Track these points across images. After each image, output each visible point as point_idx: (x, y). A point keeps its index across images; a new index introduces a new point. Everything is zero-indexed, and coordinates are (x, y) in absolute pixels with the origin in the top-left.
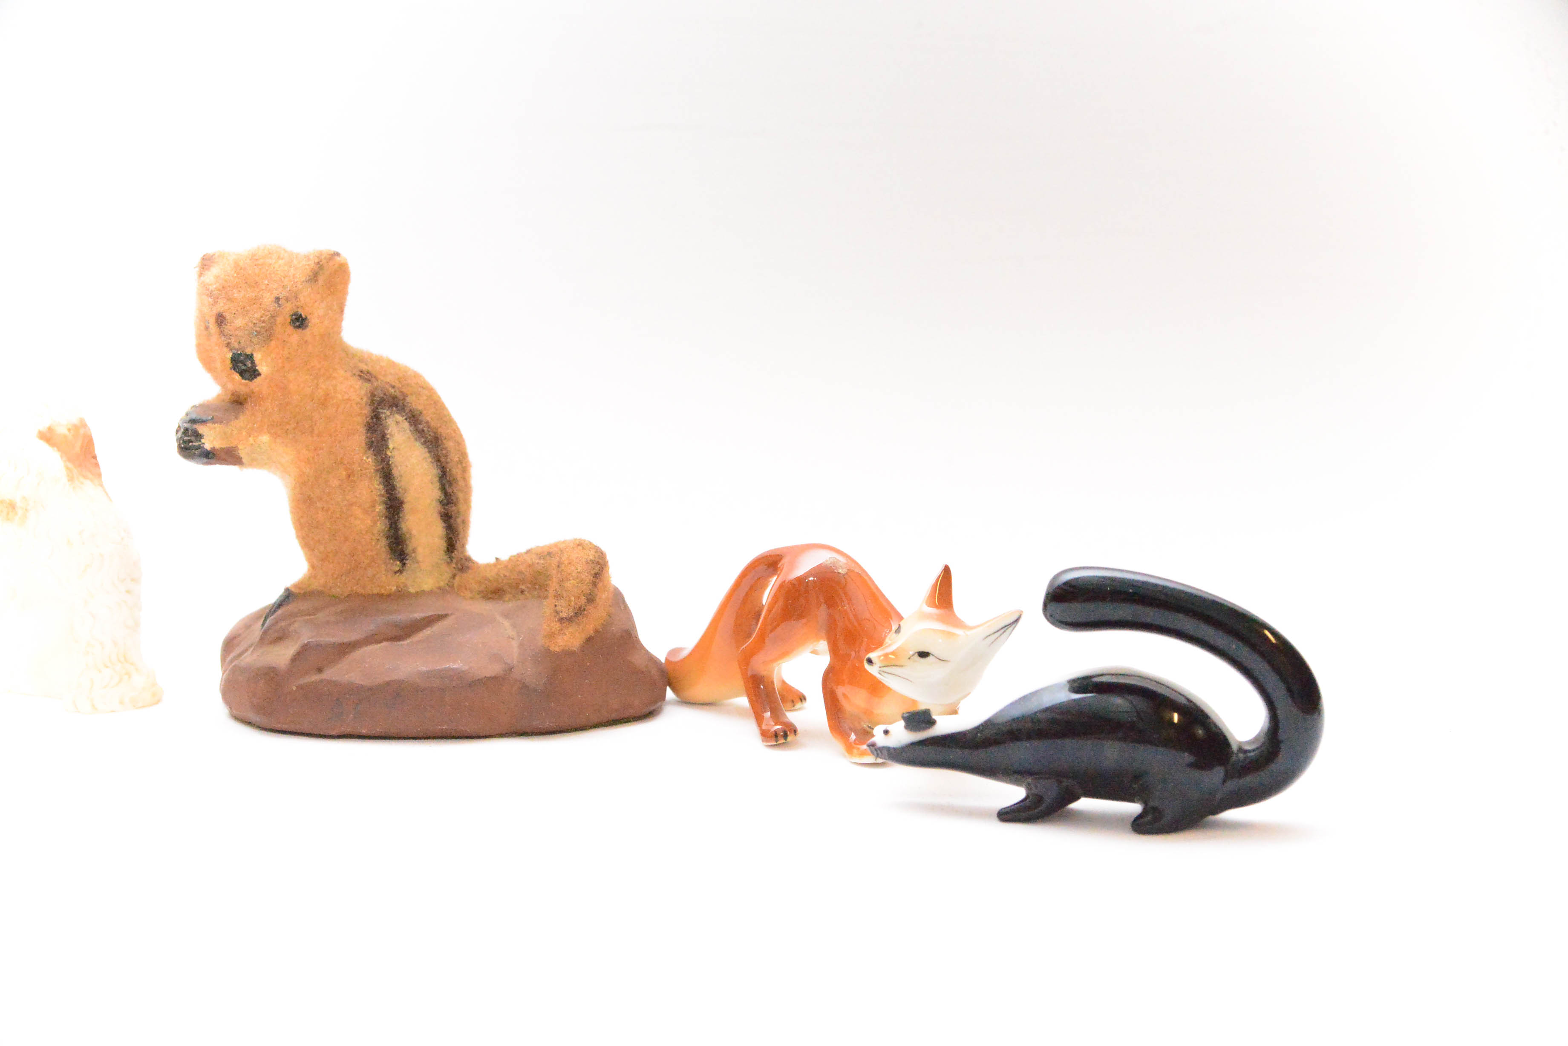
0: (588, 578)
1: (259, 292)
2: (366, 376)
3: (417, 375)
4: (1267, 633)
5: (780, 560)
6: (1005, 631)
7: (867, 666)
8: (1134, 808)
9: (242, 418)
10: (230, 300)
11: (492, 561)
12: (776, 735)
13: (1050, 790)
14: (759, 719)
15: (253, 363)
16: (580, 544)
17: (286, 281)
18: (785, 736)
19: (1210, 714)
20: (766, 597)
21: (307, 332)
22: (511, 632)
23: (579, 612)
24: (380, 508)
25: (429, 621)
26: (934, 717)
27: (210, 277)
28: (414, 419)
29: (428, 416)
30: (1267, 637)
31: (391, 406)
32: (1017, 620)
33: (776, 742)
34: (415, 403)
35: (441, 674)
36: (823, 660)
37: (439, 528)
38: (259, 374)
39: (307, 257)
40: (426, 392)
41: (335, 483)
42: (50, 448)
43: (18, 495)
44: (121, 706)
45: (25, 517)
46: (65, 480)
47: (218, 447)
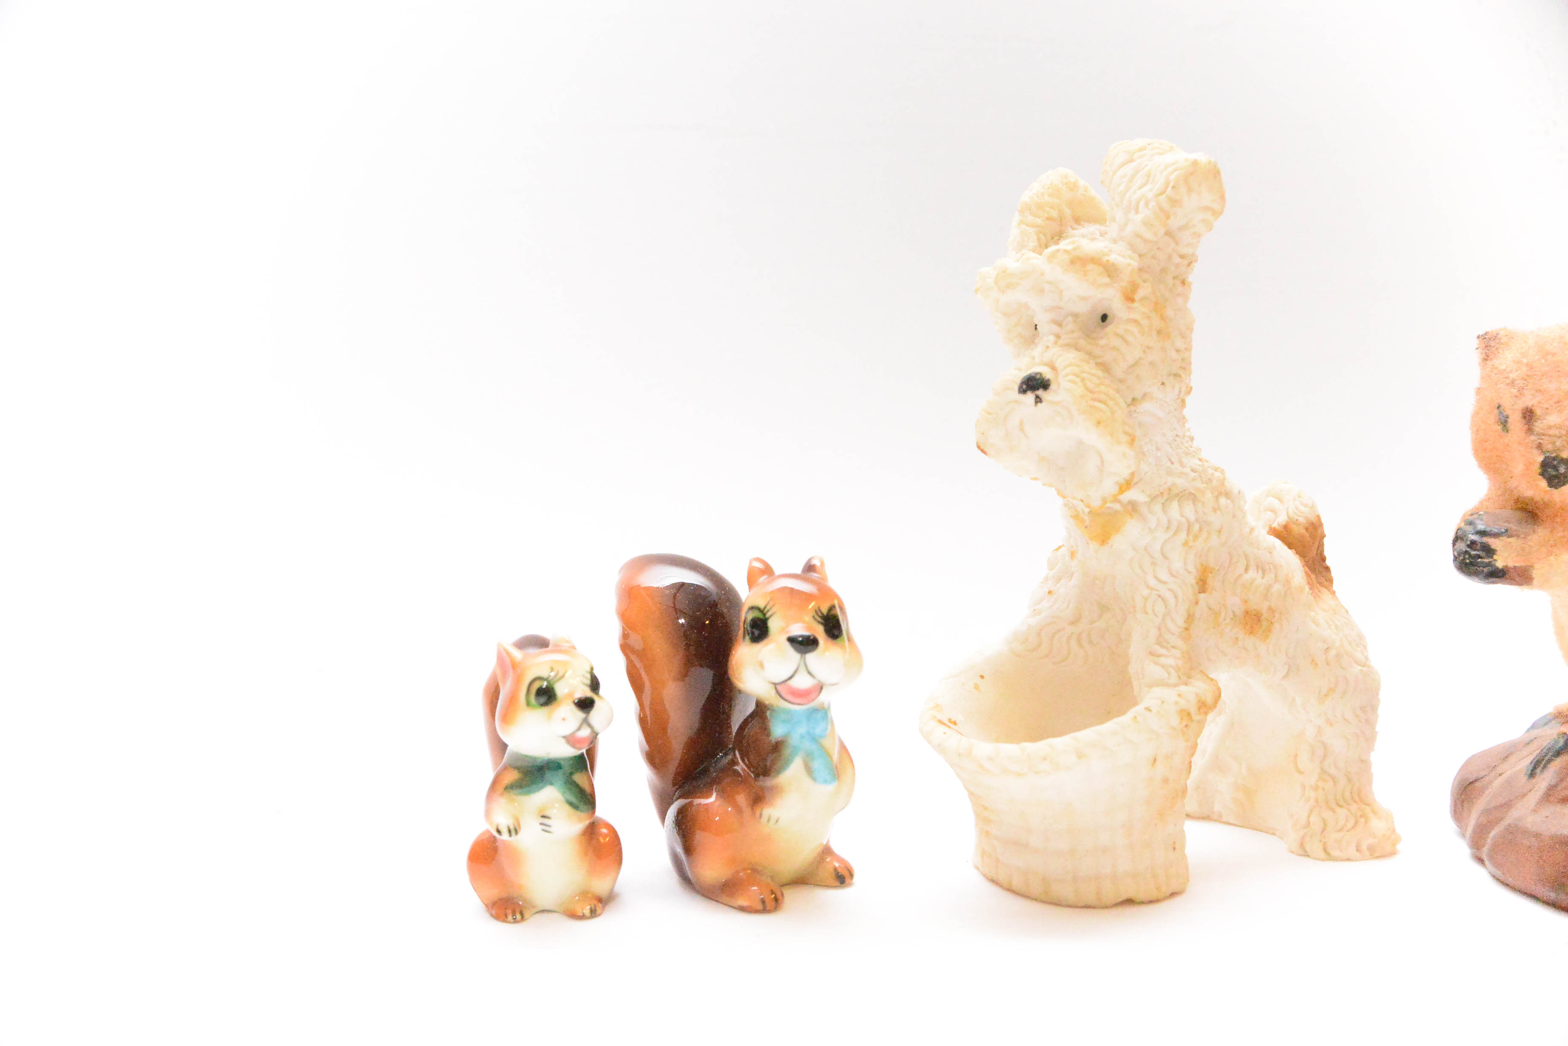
9: (1538, 533)
10: (1540, 392)
42: (1289, 550)
43: (1266, 605)
44: (1358, 854)
45: (1269, 630)
46: (1307, 588)
47: (1511, 564)
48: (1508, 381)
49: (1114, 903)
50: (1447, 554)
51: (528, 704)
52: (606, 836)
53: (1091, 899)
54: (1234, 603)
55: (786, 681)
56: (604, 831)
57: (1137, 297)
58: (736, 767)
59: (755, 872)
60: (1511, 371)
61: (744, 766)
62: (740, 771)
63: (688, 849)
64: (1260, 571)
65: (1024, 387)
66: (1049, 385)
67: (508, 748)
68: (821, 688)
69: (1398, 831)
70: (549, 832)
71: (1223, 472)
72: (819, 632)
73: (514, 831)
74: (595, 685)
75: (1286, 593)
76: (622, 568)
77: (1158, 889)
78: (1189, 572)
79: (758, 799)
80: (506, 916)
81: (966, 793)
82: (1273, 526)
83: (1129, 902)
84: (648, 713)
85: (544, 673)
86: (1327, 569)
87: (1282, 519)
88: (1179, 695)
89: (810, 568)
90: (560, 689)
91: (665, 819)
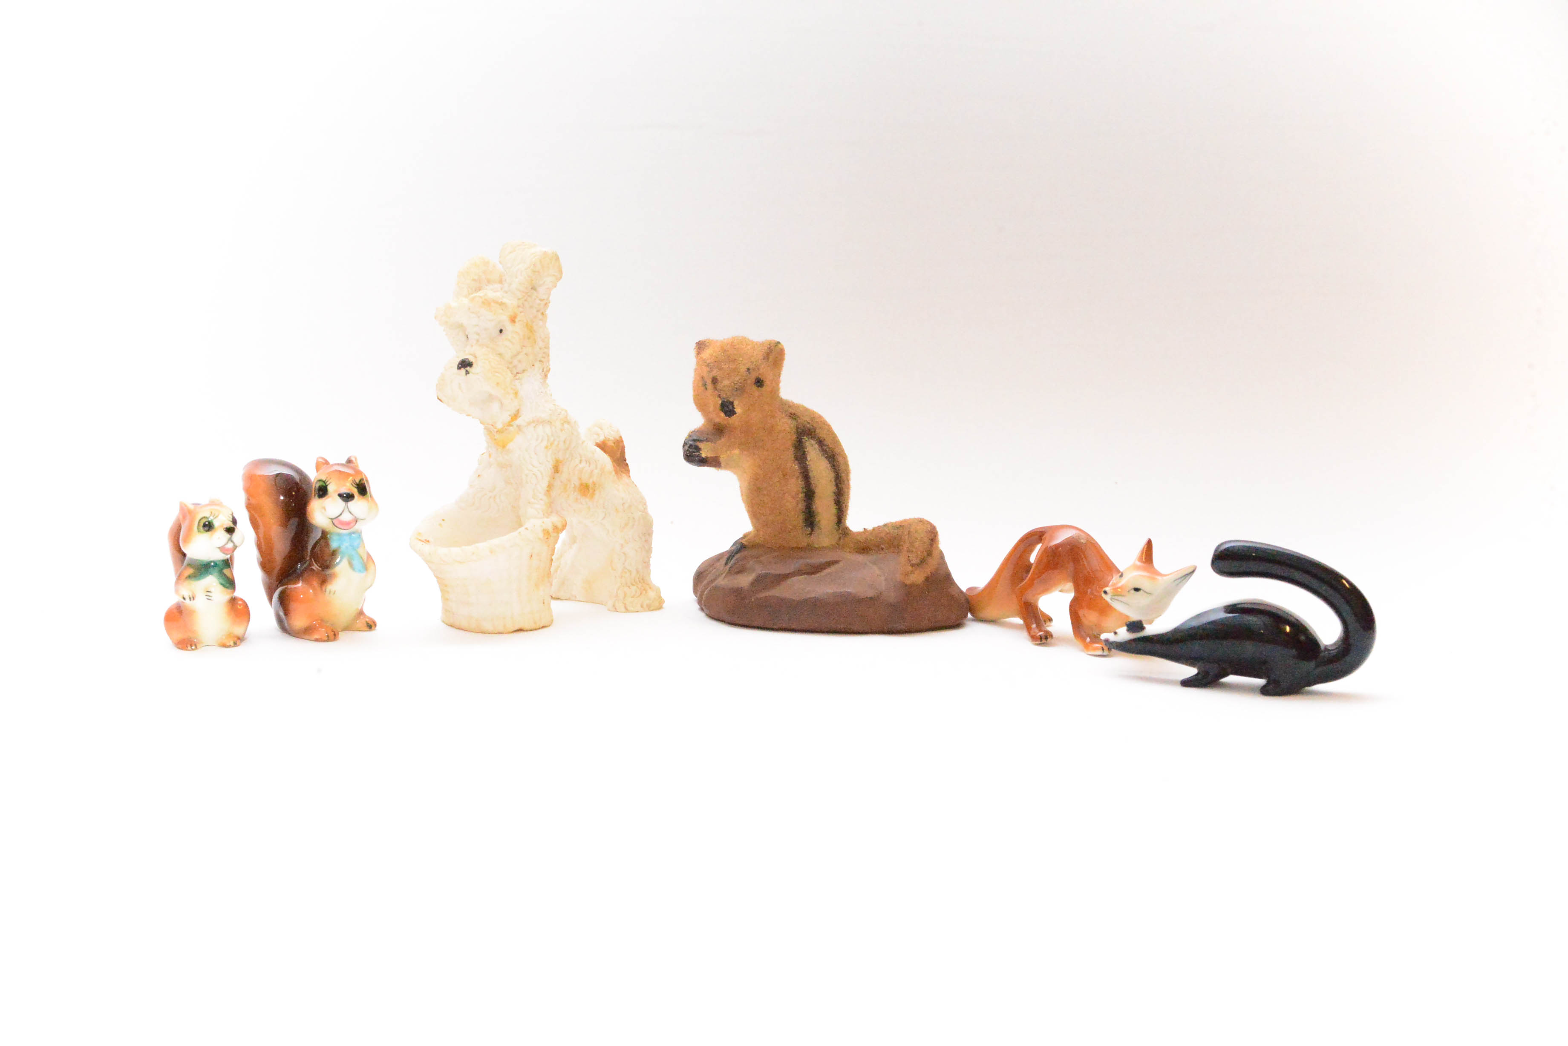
0: (926, 540)
1: (737, 365)
2: (793, 416)
3: (820, 417)
4: (1344, 582)
5: (1043, 535)
6: (1185, 578)
7: (1103, 595)
8: (1261, 682)
9: (723, 440)
10: (721, 369)
11: (862, 530)
12: (1041, 638)
13: (1214, 669)
14: (1029, 628)
15: (733, 407)
16: (921, 521)
17: (752, 359)
18: (1046, 638)
19: (1309, 628)
20: (1033, 558)
21: (764, 389)
22: (878, 572)
23: (923, 561)
24: (801, 495)
25: (829, 564)
26: (1145, 625)
27: (707, 354)
28: (821, 443)
29: (828, 442)
30: (1345, 585)
31: (808, 435)
32: (1193, 571)
33: (1041, 641)
34: (822, 434)
35: (841, 595)
36: (1071, 596)
37: (833, 510)
38: (736, 413)
39: (762, 344)
40: (827, 427)
41: (776, 480)
42: (604, 454)
43: (591, 481)
44: (642, 609)
45: (593, 494)
46: (614, 473)
47: (709, 455)
48: (706, 364)
49: (513, 630)
50: (680, 453)
51: (199, 531)
52: (240, 605)
53: (501, 629)
54: (575, 481)
55: (338, 517)
56: (240, 602)
57: (516, 320)
58: (313, 567)
59: (322, 622)
60: (708, 359)
61: (317, 567)
62: (315, 569)
63: (286, 614)
64: (588, 464)
65: (460, 366)
66: (472, 364)
67: (187, 558)
68: (357, 521)
69: (663, 597)
70: (210, 600)
71: (566, 411)
72: (355, 491)
73: (192, 598)
74: (234, 522)
75: (601, 474)
76: (245, 466)
77: (535, 623)
78: (549, 462)
79: (324, 581)
80: (187, 647)
81: (435, 579)
82: (597, 442)
83: (520, 630)
84: (262, 541)
85: (207, 514)
86: (627, 465)
87: (602, 438)
88: (543, 522)
89: (349, 461)
90: (216, 523)
91: (272, 599)
